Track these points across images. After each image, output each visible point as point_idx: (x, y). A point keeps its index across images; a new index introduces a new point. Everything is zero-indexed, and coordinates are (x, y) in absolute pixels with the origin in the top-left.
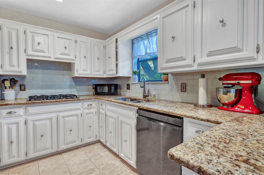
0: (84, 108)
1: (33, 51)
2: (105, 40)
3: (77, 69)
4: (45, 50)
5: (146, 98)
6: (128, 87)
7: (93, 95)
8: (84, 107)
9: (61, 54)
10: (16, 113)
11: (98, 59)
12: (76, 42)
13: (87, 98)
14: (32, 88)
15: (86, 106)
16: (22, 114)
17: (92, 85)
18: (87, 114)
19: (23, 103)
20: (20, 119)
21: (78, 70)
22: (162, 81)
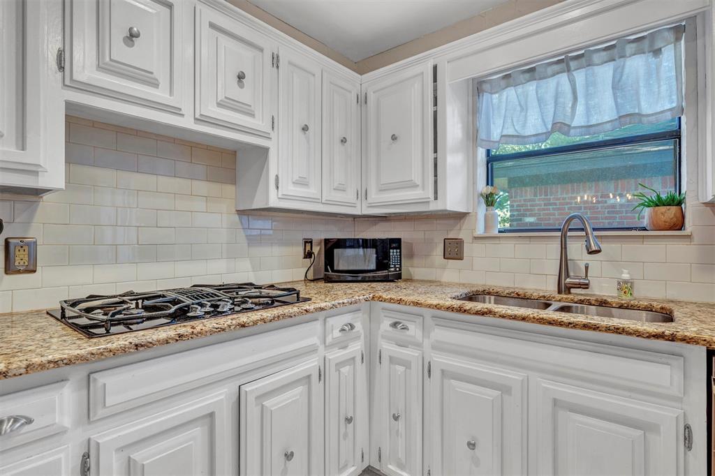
0: (327, 344)
1: (100, 67)
2: (361, 74)
3: (277, 176)
4: (156, 75)
5: (570, 293)
6: (453, 250)
7: (303, 282)
8: (329, 340)
9: (219, 105)
10: (29, 421)
11: (342, 141)
12: (275, 60)
13: (345, 301)
14: (71, 257)
15: (337, 333)
16: (67, 422)
17: (302, 243)
18: (339, 365)
19: (82, 352)
20: (56, 457)
21: (280, 176)
22: (645, 229)
